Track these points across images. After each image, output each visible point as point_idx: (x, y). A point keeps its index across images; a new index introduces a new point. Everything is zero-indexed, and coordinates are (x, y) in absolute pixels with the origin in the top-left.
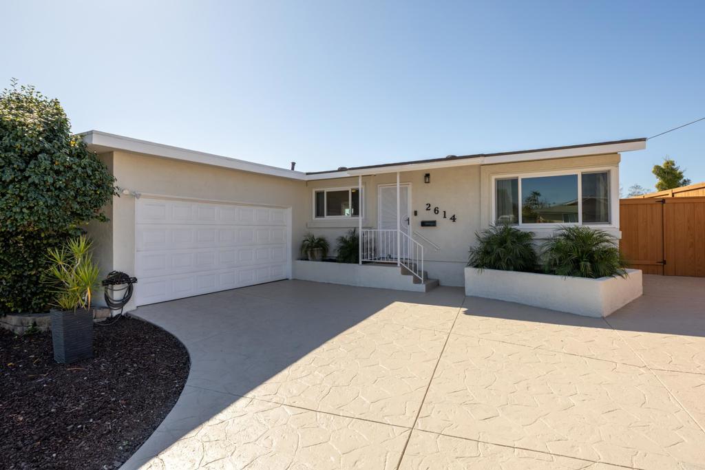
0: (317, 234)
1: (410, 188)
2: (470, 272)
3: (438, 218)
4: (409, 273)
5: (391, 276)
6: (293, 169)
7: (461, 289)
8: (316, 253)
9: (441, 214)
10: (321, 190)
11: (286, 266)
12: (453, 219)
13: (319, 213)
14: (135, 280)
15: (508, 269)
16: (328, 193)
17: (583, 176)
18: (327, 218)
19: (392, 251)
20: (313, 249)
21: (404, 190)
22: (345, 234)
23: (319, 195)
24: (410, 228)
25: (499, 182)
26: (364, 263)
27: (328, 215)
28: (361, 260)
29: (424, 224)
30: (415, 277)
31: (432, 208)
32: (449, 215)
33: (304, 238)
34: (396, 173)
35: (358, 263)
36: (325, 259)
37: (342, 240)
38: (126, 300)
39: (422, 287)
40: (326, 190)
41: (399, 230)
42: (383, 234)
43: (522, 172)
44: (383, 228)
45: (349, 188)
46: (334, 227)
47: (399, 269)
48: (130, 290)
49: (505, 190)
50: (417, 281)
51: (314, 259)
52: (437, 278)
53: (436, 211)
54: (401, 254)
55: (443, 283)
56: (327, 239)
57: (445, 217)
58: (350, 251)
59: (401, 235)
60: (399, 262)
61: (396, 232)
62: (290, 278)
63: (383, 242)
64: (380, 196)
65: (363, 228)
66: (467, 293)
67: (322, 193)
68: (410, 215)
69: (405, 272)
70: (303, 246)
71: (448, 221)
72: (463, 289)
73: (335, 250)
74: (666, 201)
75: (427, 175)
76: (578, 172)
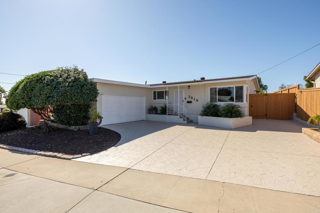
0: (154, 106)
1: (184, 90)
2: (200, 117)
3: (192, 100)
4: (182, 118)
5: (176, 118)
6: (146, 84)
7: (197, 123)
8: (153, 112)
9: (193, 99)
10: (155, 90)
11: (144, 116)
12: (197, 100)
13: (155, 98)
14: (102, 118)
16: (158, 92)
17: (236, 87)
18: (157, 100)
19: (177, 111)
20: (152, 110)
21: (181, 92)
22: (163, 105)
23: (155, 92)
24: (184, 103)
25: (211, 89)
26: (168, 115)
27: (158, 99)
28: (167, 114)
29: (188, 102)
32: (196, 99)
33: (149, 107)
34: (178, 86)
35: (166, 114)
36: (156, 114)
37: (162, 107)
38: (100, 123)
39: (186, 122)
40: (157, 91)
41: (179, 104)
42: (175, 105)
43: (218, 86)
44: (175, 103)
45: (164, 90)
46: (159, 103)
47: (179, 116)
48: (101, 120)
49: (213, 91)
50: (184, 120)
51: (153, 113)
52: (191, 120)
53: (192, 98)
54: (180, 112)
55: (194, 121)
56: (157, 107)
57: (194, 100)
58: (164, 111)
59: (180, 106)
60: (179, 114)
61: (178, 105)
62: (145, 120)
63: (175, 108)
64: (174, 93)
65: (168, 103)
67: (156, 92)
68: (184, 99)
69: (181, 117)
70: (149, 109)
72: (198, 123)
73: (159, 111)
74: (267, 95)
75: (189, 86)
76: (234, 86)
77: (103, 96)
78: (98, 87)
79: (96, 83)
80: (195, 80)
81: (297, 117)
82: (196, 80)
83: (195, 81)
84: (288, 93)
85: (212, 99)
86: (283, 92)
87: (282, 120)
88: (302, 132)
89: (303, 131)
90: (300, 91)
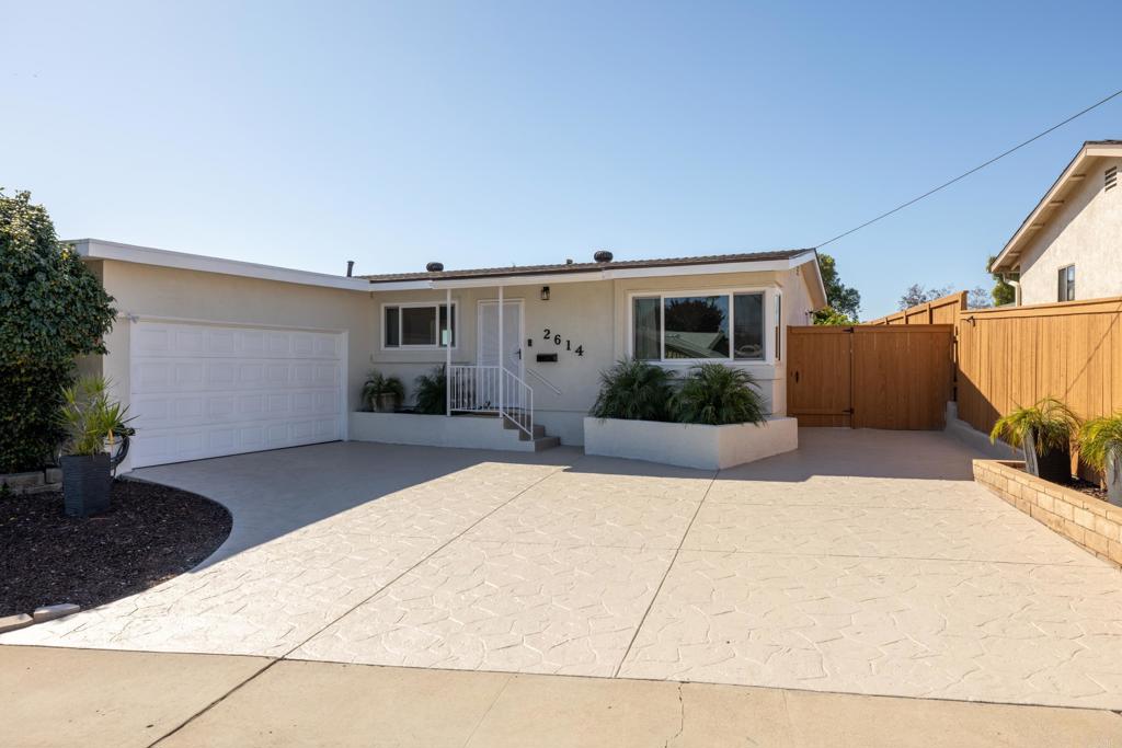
0: (387, 373)
1: (522, 305)
2: (591, 424)
3: (560, 350)
4: (514, 427)
5: (491, 430)
6: (349, 274)
7: (581, 449)
8: (384, 401)
9: (564, 343)
10: (392, 304)
11: (339, 419)
12: (580, 351)
13: (391, 340)
14: (132, 432)
15: (634, 418)
16: (404, 310)
17: (737, 298)
18: (402, 348)
19: (492, 395)
20: (380, 394)
21: (511, 312)
22: (429, 372)
23: (391, 313)
24: (522, 364)
25: (638, 302)
26: (453, 414)
27: (405, 343)
28: (449, 410)
29: (541, 358)
30: (522, 431)
31: (552, 336)
32: (574, 347)
33: (367, 379)
34: (497, 288)
35: (444, 413)
36: (398, 409)
37: (425, 380)
38: (121, 457)
39: (530, 445)
40: (402, 305)
41: (501, 368)
42: (485, 373)
43: (668, 289)
44: (485, 364)
45: (436, 304)
46: (411, 362)
47: (500, 422)
48: (125, 445)
49: (645, 312)
50: (524, 437)
51: (381, 409)
52: (555, 434)
53: (557, 340)
54: (505, 401)
55: (565, 441)
56: (401, 380)
57: (568, 349)
58: (434, 397)
59: (505, 373)
60: (501, 412)
61: (497, 370)
62: (346, 438)
63: (486, 383)
64: (480, 318)
65: (452, 363)
66: (587, 452)
67: (397, 310)
68: (523, 345)
69: (509, 425)
70: (365, 391)
71: (572, 354)
72: (583, 448)
73: (412, 396)
74: (856, 330)
75: (546, 289)
76: (729, 292)
77: (134, 328)
78: (110, 283)
79: (99, 262)
80: (569, 262)
81: (961, 417)
82: (577, 260)
83: (570, 268)
84: (928, 323)
85: (643, 346)
86: (912, 321)
87: (908, 429)
88: (972, 479)
89: (976, 470)
90: (970, 316)
